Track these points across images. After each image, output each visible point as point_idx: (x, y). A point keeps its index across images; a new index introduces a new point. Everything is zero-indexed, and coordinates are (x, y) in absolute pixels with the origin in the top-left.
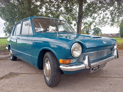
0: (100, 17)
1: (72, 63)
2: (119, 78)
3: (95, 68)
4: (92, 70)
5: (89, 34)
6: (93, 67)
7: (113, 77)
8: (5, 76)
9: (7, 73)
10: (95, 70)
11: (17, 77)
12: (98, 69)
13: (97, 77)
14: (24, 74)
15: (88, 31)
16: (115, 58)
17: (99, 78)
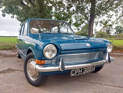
0: (117, 15)
1: (46, 64)
2: (111, 86)
3: (77, 71)
4: (73, 74)
5: (110, 33)
6: (74, 70)
7: (104, 85)
8: (3, 71)
9: (6, 68)
10: (77, 73)
11: (12, 73)
12: (82, 73)
13: (86, 82)
14: (19, 71)
15: (109, 30)
16: (106, 62)
17: (87, 83)
